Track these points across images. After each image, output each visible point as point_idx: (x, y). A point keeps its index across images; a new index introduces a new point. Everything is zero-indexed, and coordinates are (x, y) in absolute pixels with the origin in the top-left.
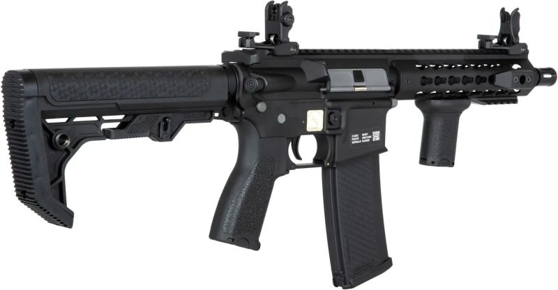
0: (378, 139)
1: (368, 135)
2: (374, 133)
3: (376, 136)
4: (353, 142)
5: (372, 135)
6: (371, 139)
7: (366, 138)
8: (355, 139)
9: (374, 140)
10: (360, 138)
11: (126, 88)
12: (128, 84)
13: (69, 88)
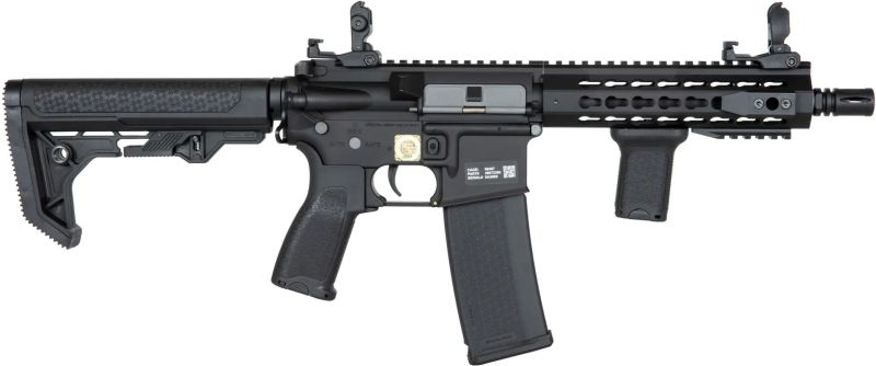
0: (512, 175)
1: (496, 170)
2: (505, 167)
3: (510, 172)
4: (469, 178)
5: (502, 170)
6: (501, 176)
7: (491, 173)
8: (473, 174)
9: (505, 176)
10: (482, 173)
11: (127, 100)
12: (129, 96)
13: (56, 99)
